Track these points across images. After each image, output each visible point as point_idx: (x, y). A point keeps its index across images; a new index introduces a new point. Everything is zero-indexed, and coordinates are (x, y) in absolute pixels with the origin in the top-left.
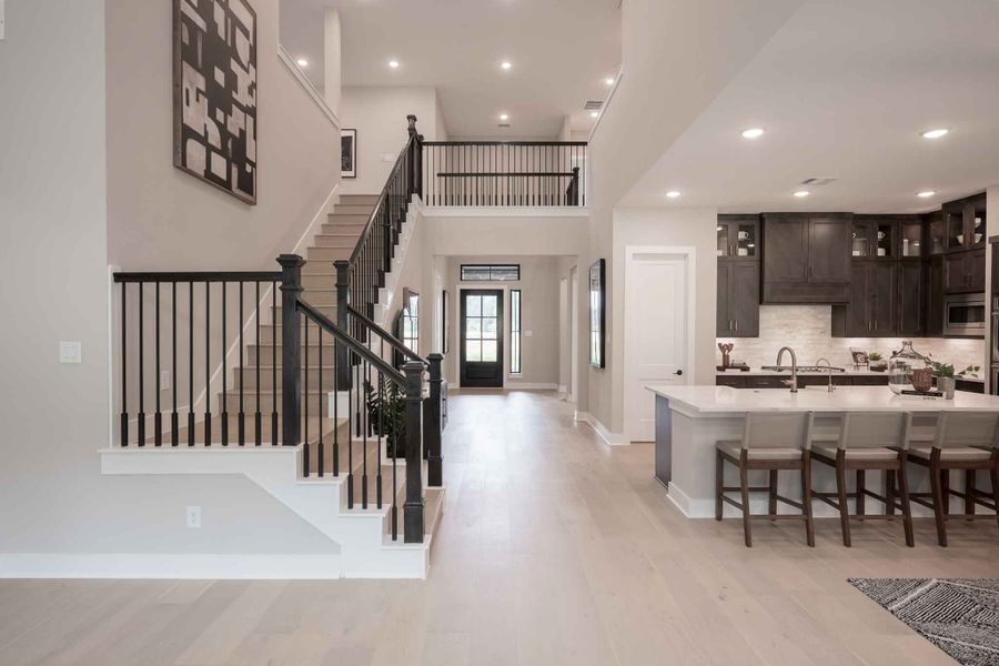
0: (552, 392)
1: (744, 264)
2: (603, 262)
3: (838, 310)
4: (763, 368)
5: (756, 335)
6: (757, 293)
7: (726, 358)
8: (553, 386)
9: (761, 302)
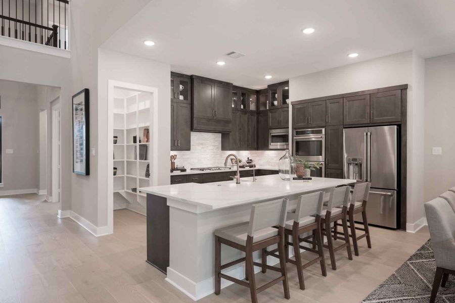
0: (34, 196)
1: (182, 105)
2: (87, 92)
3: (225, 135)
4: (191, 169)
5: (189, 149)
6: (189, 123)
7: (173, 164)
8: (34, 191)
9: (192, 129)
